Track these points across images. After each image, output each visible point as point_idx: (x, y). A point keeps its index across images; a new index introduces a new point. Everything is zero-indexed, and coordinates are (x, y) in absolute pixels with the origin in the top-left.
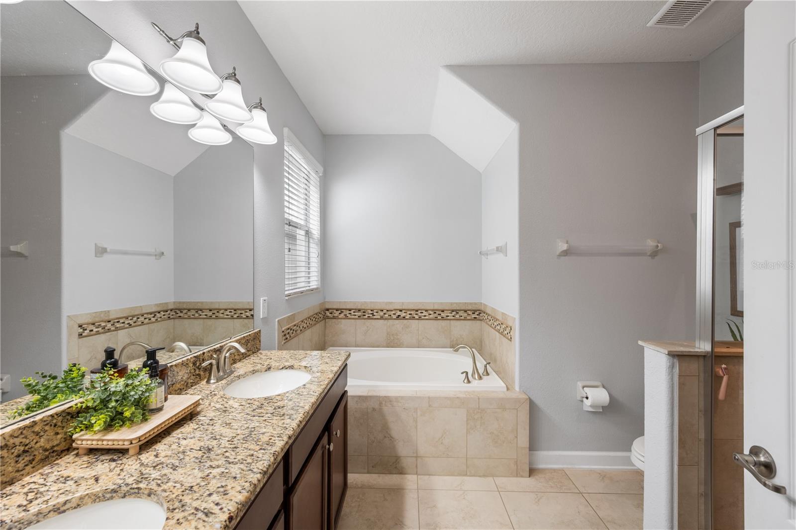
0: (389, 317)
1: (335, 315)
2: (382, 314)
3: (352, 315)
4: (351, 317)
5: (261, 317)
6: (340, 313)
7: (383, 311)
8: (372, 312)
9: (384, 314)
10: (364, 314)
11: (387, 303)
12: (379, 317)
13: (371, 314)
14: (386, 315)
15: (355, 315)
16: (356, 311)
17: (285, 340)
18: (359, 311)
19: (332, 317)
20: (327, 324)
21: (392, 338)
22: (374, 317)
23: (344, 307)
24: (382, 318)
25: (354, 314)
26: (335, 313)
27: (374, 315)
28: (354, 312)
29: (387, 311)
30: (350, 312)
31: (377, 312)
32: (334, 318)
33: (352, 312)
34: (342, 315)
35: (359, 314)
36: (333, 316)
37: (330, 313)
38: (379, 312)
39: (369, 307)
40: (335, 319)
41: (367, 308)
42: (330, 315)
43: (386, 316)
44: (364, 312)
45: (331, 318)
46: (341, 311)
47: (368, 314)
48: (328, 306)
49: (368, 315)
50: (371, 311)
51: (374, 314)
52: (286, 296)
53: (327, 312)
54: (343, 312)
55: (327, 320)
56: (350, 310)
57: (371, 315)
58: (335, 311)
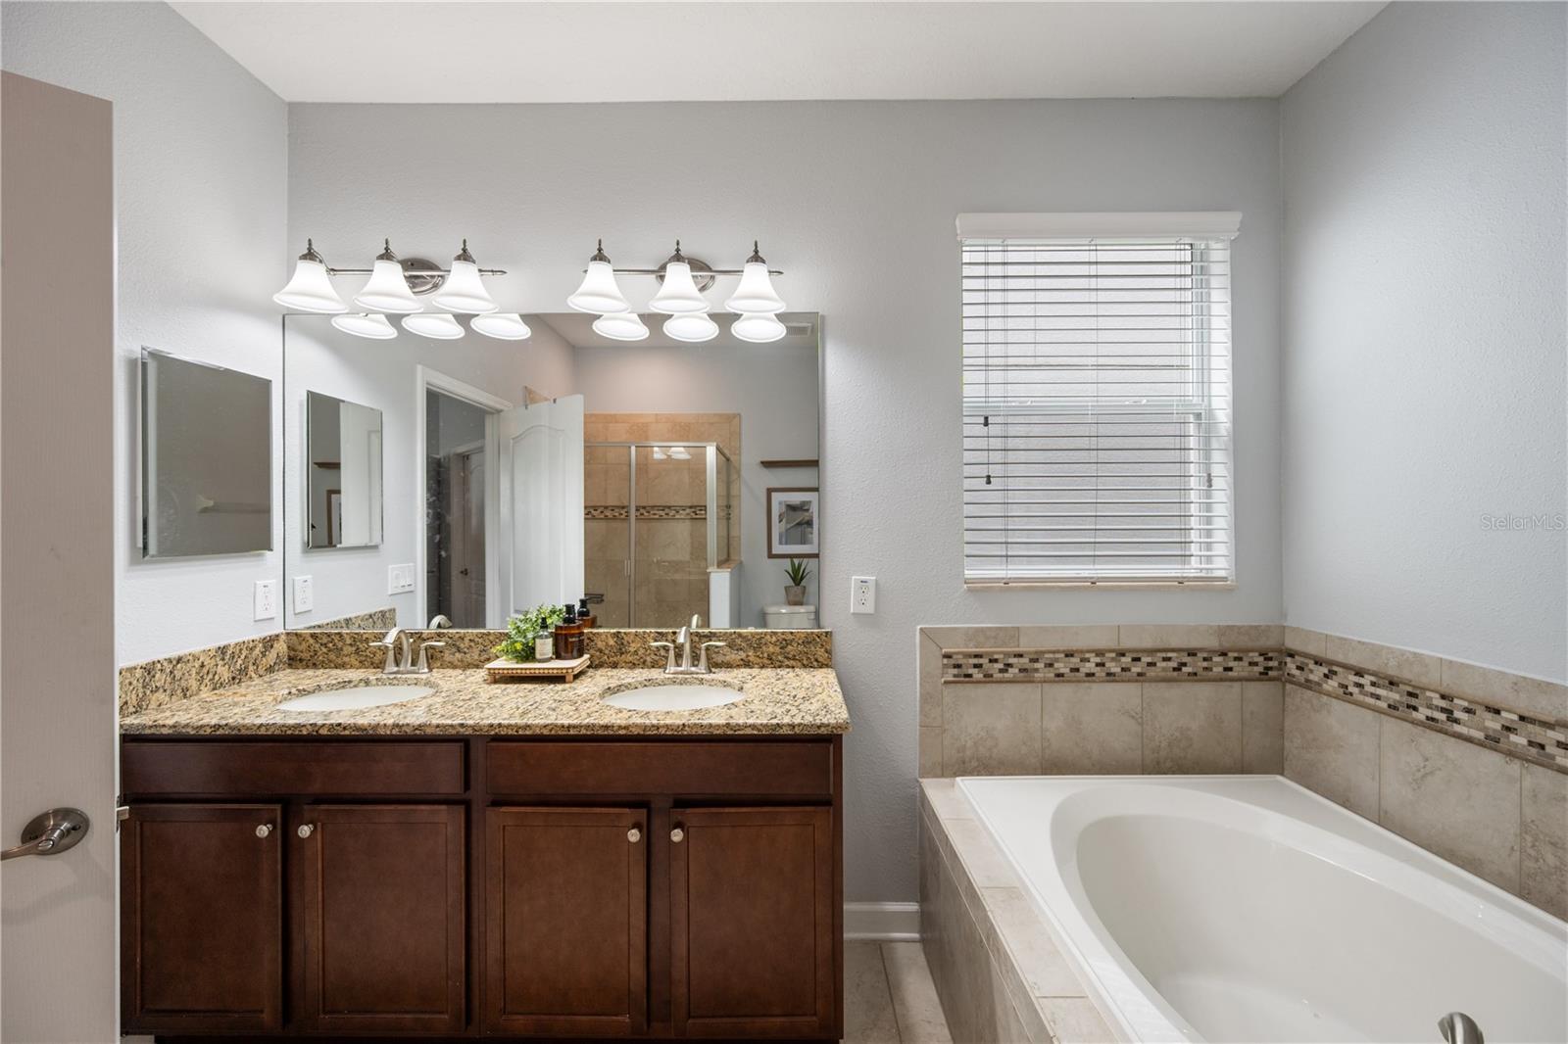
0: (1534, 751)
1: (1311, 677)
2: (1493, 724)
3: (1366, 694)
4: (1361, 698)
5: (852, 611)
6: (1326, 676)
7: (1497, 712)
8: (1443, 704)
9: (1508, 729)
10: (1413, 701)
11: (1519, 684)
12: (1480, 735)
13: (1443, 710)
14: (1513, 738)
15: (1378, 697)
16: (1381, 682)
17: (955, 676)
18: (1391, 683)
19: (1303, 681)
20: (1286, 699)
21: (1551, 860)
22: (1457, 728)
23: (1340, 658)
24: (1491, 742)
25: (1372, 689)
26: (1311, 671)
27: (1457, 721)
28: (1373, 684)
29: (1522, 718)
30: (1361, 681)
31: (1468, 711)
32: (1308, 685)
33: (1366, 680)
34: (1331, 685)
35: (1394, 696)
36: (1307, 681)
37: (1299, 668)
38: (1480, 711)
39: (1431, 678)
40: (1310, 689)
41: (1424, 681)
42: (1297, 673)
43: (1519, 740)
44: (1410, 694)
45: (1300, 685)
46: (1331, 668)
47: (1430, 707)
48: (1291, 643)
49: (1429, 713)
50: (1443, 697)
51: (1458, 714)
52: (966, 583)
53: (1289, 660)
54: (1335, 673)
55: (1288, 686)
56: (1359, 673)
57: (1443, 717)
58: (1312, 666)
